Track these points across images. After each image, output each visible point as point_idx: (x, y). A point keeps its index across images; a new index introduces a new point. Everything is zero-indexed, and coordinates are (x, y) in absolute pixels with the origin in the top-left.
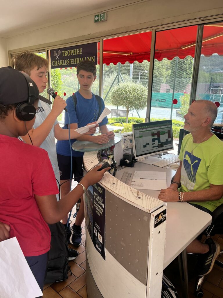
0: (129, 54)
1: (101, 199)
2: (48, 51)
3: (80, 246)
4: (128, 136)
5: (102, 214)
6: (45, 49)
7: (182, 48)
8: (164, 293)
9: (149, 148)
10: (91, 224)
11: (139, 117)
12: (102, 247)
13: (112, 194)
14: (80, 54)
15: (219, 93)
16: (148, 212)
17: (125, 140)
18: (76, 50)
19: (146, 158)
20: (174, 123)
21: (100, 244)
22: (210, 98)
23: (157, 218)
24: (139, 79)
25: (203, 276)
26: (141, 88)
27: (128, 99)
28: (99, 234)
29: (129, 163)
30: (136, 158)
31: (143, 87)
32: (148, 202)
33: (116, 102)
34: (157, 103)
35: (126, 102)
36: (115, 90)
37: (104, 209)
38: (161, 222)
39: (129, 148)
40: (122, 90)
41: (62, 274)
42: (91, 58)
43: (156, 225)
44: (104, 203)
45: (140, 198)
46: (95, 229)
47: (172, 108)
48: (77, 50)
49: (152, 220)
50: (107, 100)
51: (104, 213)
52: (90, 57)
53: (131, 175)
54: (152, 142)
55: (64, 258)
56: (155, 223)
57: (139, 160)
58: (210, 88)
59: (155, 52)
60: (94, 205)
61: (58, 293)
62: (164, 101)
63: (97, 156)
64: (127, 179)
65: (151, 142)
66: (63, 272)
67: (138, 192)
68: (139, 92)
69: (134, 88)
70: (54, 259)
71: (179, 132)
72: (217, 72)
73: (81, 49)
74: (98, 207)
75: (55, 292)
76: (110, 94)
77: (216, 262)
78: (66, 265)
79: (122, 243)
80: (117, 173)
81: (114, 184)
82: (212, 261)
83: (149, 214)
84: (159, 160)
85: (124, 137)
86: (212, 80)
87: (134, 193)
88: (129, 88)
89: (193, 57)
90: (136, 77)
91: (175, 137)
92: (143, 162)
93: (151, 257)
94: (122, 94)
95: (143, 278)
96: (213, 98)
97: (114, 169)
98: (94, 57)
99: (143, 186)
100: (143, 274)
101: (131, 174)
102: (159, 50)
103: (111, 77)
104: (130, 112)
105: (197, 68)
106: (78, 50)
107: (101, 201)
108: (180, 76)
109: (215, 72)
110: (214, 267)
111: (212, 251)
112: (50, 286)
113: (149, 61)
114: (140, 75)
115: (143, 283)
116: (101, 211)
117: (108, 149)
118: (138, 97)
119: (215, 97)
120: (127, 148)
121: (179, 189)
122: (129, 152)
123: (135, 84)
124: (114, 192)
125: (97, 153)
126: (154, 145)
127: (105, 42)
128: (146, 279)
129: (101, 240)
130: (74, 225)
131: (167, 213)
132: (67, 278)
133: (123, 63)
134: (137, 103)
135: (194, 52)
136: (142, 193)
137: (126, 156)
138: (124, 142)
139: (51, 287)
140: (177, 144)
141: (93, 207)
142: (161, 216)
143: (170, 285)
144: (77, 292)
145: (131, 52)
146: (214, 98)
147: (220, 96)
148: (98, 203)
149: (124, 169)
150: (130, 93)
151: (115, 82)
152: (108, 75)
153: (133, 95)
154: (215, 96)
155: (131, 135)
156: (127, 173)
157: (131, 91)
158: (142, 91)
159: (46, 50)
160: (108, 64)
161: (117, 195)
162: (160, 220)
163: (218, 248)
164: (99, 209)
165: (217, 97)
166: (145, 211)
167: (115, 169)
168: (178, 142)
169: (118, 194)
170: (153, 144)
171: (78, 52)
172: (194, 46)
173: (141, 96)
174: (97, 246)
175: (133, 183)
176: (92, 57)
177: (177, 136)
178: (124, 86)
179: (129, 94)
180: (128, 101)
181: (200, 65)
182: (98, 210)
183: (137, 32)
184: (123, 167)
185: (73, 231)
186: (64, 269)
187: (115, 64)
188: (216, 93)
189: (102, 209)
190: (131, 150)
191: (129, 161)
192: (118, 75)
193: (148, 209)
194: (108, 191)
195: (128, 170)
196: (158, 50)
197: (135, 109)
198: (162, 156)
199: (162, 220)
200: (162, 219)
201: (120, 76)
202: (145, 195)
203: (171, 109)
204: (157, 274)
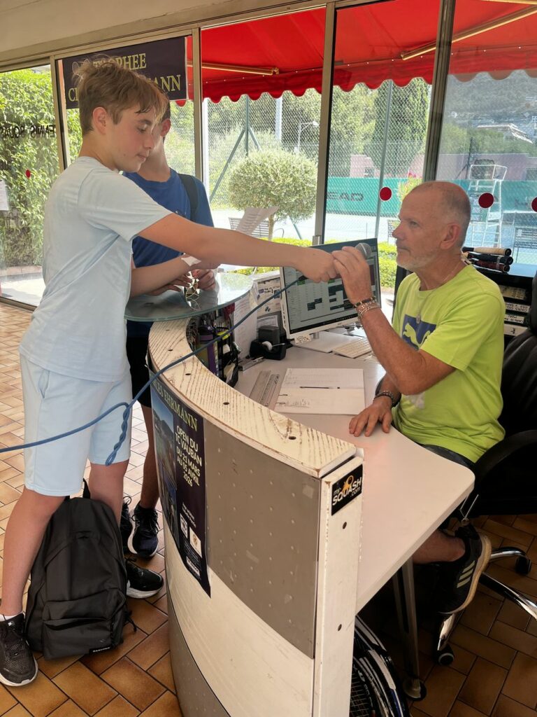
0: (270, 72)
1: (194, 443)
2: (56, 61)
3: (154, 556)
4: (269, 281)
5: (197, 482)
6: (48, 58)
7: (401, 58)
8: (358, 662)
9: (323, 310)
10: (172, 506)
11: (299, 238)
12: (202, 564)
13: (222, 430)
14: (142, 67)
15: (490, 178)
16: (315, 474)
17: (261, 291)
18: (129, 57)
19: (314, 338)
20: (382, 252)
21: (196, 557)
22: (469, 189)
23: (338, 490)
24: (299, 142)
25: (451, 615)
26: (302, 164)
27: (270, 191)
28: (192, 532)
29: (272, 350)
30: (290, 336)
31: (308, 160)
32: (315, 448)
33: (242, 200)
34: (342, 203)
35: (267, 199)
36: (239, 168)
37: (202, 469)
38: (349, 499)
39: (272, 311)
40: (255, 170)
41: (108, 633)
42: (171, 79)
43: (336, 509)
44: (201, 453)
45: (293, 438)
46: (183, 521)
47: (378, 215)
48: (132, 58)
49: (326, 495)
50: (220, 197)
51: (202, 479)
52: (168, 77)
53: (276, 380)
54: (330, 295)
55: (115, 592)
56: (333, 502)
57: (296, 341)
58: (468, 165)
59: (335, 67)
60: (179, 460)
61: (98, 676)
62: (359, 197)
63: (187, 334)
64: (266, 389)
65: (326, 297)
66: (109, 627)
67: (289, 423)
68: (297, 175)
69: (285, 163)
70: (86, 597)
71: (395, 273)
72: (482, 126)
73: (143, 56)
74: (187, 464)
75: (92, 673)
76: (227, 180)
77: (483, 579)
78: (118, 611)
79: (249, 554)
80: (243, 375)
81: (226, 404)
82: (472, 579)
83: (319, 479)
84: (347, 340)
85: (259, 283)
86: (473, 147)
87: (280, 424)
88: (273, 162)
89: (429, 82)
90: (289, 138)
91: (386, 285)
92: (307, 346)
93: (324, 587)
94: (255, 179)
95: (306, 642)
96: (475, 188)
97: (233, 366)
98: (179, 76)
99: (307, 405)
100: (304, 631)
101: (278, 377)
102: (344, 62)
103: (228, 137)
104: (276, 226)
105: (438, 112)
106: (136, 57)
107: (193, 449)
108: (398, 136)
109: (479, 126)
110: (478, 592)
111: (473, 553)
112: (79, 660)
113: (320, 92)
114: (300, 131)
115: (305, 652)
116: (196, 474)
117: (217, 315)
118: (294, 186)
119: (481, 187)
120: (267, 312)
121: (394, 409)
122: (273, 322)
123: (287, 154)
124: (226, 425)
125: (187, 324)
126: (334, 304)
127: (206, 37)
128: (311, 642)
129: (198, 548)
130: (139, 506)
131: (364, 475)
132: (122, 641)
133: (255, 97)
134: (293, 201)
135: (433, 68)
136: (300, 425)
137: (264, 333)
138: (259, 296)
139: (82, 662)
140: (391, 301)
141: (174, 464)
142: (349, 483)
143: (374, 642)
144: (146, 672)
145: (274, 67)
146: (477, 190)
147: (491, 184)
148: (186, 454)
149: (261, 365)
150: (276, 176)
151: (238, 150)
152: (220, 132)
153: (284, 180)
154: (480, 184)
155: (277, 279)
156: (267, 374)
157: (278, 171)
158: (306, 173)
159: (52, 60)
160: (216, 99)
161: (233, 434)
162: (348, 493)
163: (487, 547)
164: (191, 469)
165: (485, 187)
166: (307, 472)
167: (237, 366)
168: (392, 298)
169: (235, 431)
170: (331, 301)
171: (134, 62)
172: (433, 52)
173: (302, 185)
174: (189, 563)
175: (281, 399)
176: (172, 77)
177: (389, 282)
178: (260, 159)
179: (273, 180)
180: (272, 198)
181: (446, 108)
182: (187, 473)
183: (289, 8)
184: (257, 360)
185: (136, 521)
186: (113, 619)
187: (235, 99)
188: (482, 177)
189: (197, 470)
190: (276, 316)
191: (272, 344)
192: (246, 131)
193: (313, 466)
194: (211, 424)
195: (271, 366)
196: (342, 61)
197: (288, 217)
198: (353, 329)
199: (350, 493)
200: (351, 491)
201: (250, 136)
202: (308, 431)
203: (375, 218)
204: (340, 627)
